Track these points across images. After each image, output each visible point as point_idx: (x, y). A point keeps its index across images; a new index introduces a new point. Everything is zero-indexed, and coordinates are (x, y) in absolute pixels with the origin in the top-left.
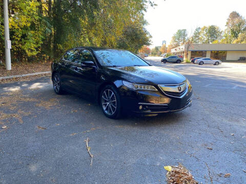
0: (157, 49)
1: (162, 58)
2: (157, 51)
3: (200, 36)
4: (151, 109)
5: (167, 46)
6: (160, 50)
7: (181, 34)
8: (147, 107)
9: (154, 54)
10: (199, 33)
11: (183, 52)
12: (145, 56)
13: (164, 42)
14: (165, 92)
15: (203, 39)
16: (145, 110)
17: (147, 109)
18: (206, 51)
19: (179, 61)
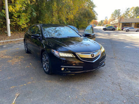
0: (102, 21)
1: (104, 27)
2: (102, 23)
3: (129, 14)
4: (70, 70)
5: (108, 20)
6: (104, 22)
7: (117, 12)
8: (67, 69)
9: (100, 25)
10: (129, 12)
11: (117, 24)
12: (94, 26)
13: (106, 17)
14: (81, 58)
15: (131, 15)
16: (66, 71)
17: (68, 70)
18: (132, 23)
19: (114, 29)
